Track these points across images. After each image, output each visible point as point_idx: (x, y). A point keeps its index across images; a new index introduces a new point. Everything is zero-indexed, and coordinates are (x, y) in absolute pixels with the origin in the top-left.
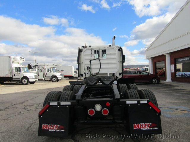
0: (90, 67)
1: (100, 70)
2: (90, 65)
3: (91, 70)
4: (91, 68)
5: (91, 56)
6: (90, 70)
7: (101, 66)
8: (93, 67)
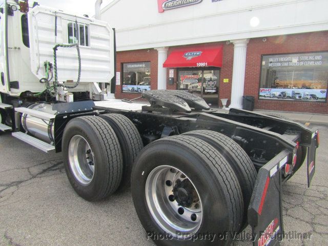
0: (53, 64)
1: (79, 74)
2: (53, 58)
3: (56, 72)
4: (55, 66)
5: (56, 35)
6: (54, 71)
7: (82, 65)
8: (60, 64)
